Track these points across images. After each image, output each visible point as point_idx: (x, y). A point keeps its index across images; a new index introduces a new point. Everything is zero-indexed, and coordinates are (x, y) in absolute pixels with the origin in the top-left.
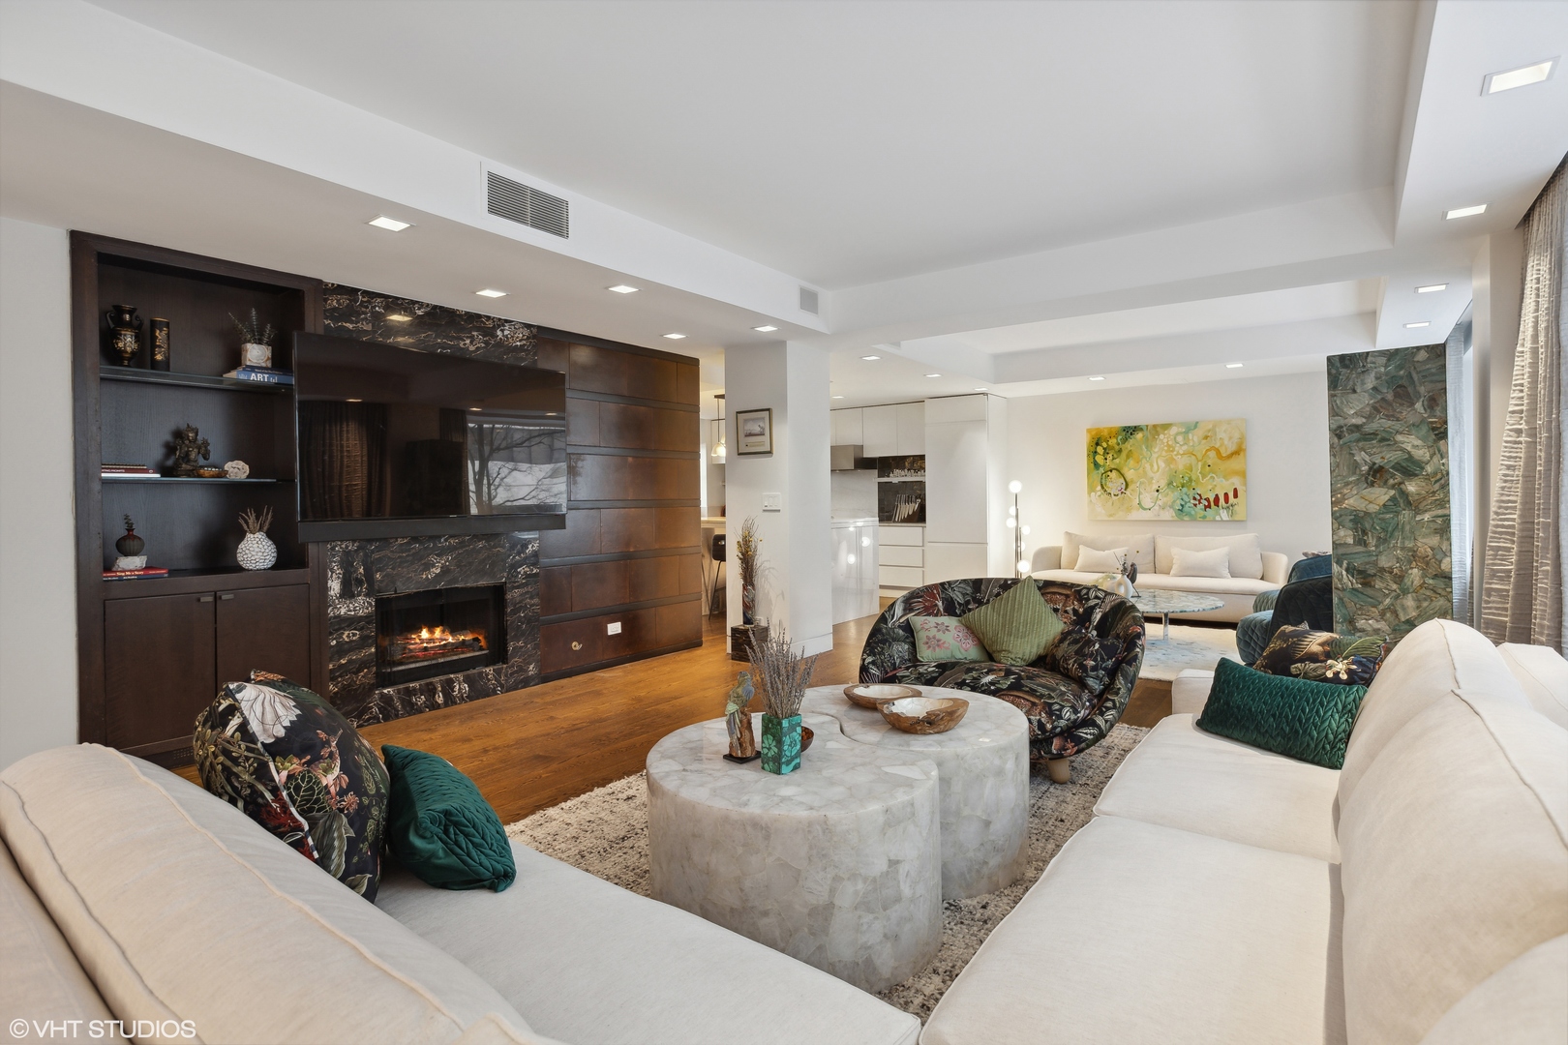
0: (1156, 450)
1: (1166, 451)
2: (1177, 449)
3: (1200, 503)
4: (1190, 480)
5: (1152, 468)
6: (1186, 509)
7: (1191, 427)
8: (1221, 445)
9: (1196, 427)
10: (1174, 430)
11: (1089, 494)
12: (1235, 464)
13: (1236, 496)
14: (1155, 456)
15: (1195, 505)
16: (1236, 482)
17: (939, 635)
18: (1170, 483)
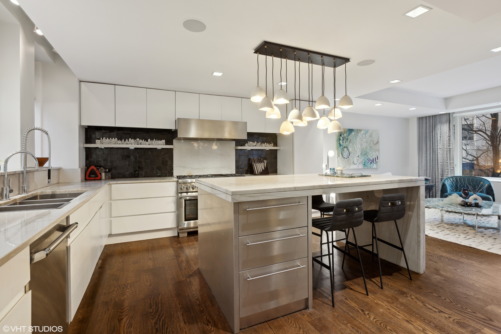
0: (358, 140)
1: (361, 141)
3: (369, 161)
5: (357, 147)
6: (366, 164)
7: (366, 132)
8: (374, 140)
10: (362, 132)
11: (338, 158)
12: (377, 147)
13: (377, 159)
16: (377, 153)
18: (361, 154)
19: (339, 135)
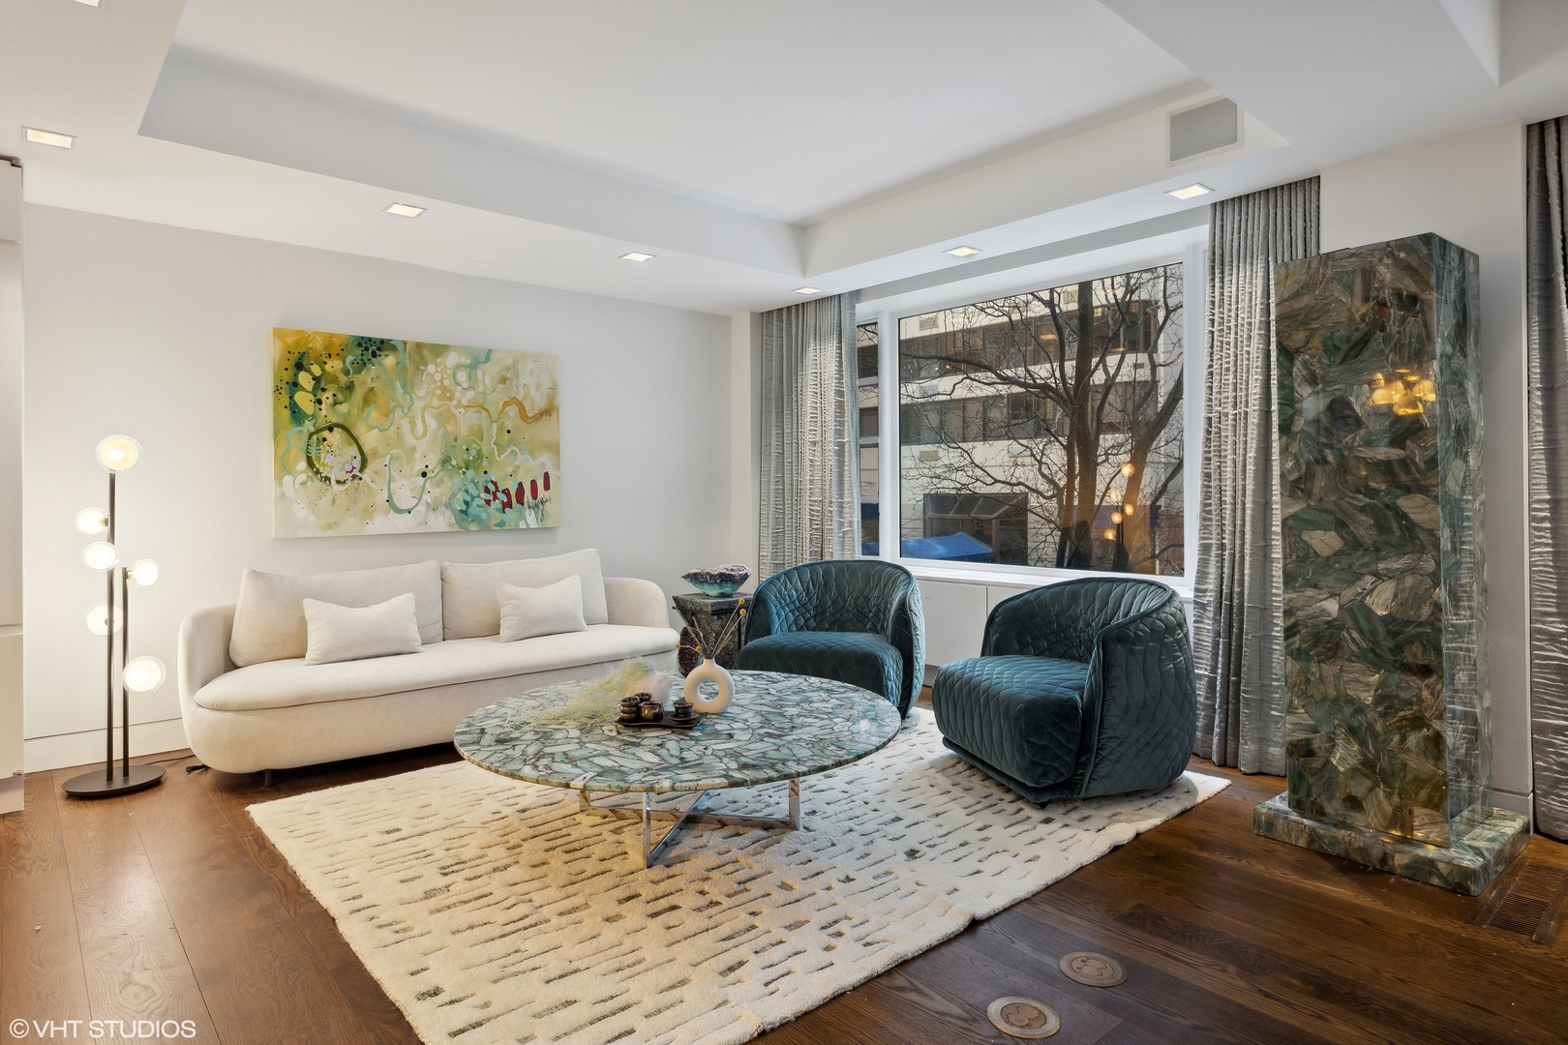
0: (421, 393)
1: (440, 398)
2: (457, 395)
3: (495, 498)
4: (480, 456)
5: (414, 428)
6: (473, 510)
7: (479, 359)
8: (524, 398)
9: (488, 358)
10: (452, 359)
11: (279, 478)
12: (542, 431)
13: (547, 487)
14: (419, 404)
15: (488, 502)
16: (545, 461)
18: (445, 461)
19: (290, 365)
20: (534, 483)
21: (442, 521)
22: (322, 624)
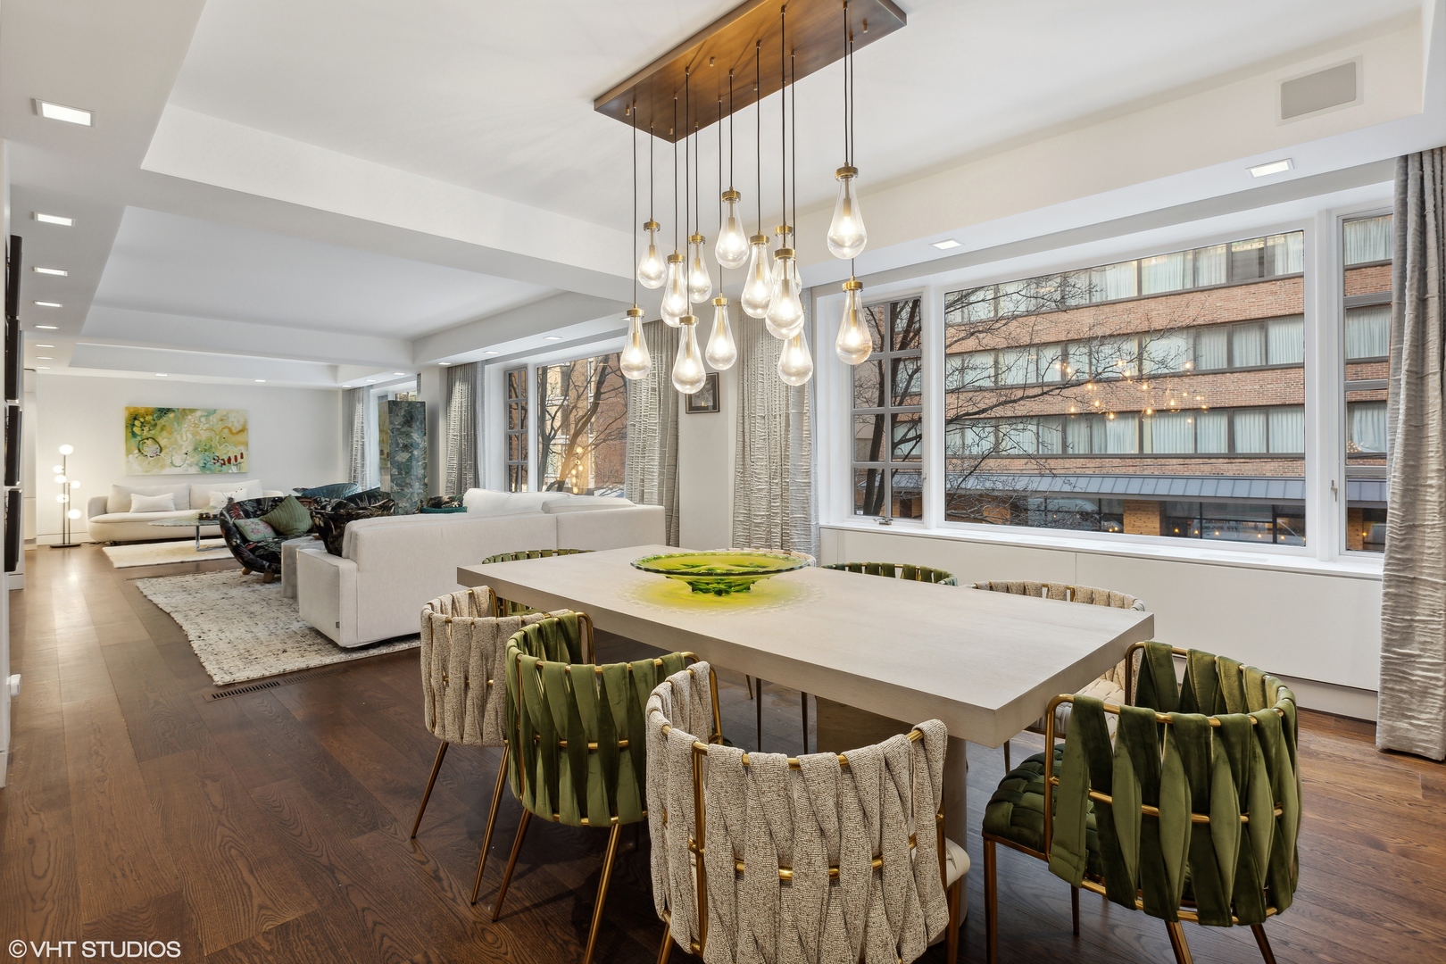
2: (200, 426)
4: (211, 447)
5: (183, 438)
6: (208, 466)
7: (210, 413)
9: (214, 413)
10: (198, 414)
11: (127, 455)
12: (240, 438)
13: (242, 457)
14: (184, 430)
15: (215, 463)
16: (242, 449)
17: (257, 527)
18: (195, 449)
19: (131, 419)
20: (236, 457)
21: (194, 470)
22: (136, 501)
